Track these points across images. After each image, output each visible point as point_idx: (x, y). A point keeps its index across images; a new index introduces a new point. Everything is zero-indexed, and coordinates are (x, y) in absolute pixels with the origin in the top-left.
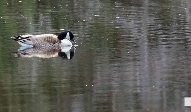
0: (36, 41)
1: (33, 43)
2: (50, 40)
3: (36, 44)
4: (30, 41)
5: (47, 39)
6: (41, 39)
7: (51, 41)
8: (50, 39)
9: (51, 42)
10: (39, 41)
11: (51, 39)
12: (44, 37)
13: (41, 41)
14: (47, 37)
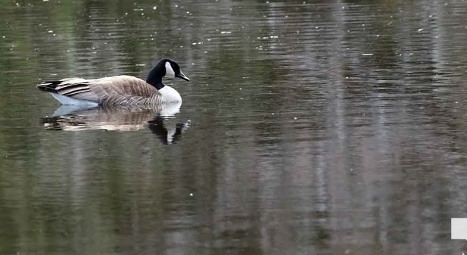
0: (104, 91)
1: (99, 96)
2: (137, 90)
3: (105, 99)
4: (90, 93)
5: (132, 87)
6: (117, 88)
7: (142, 92)
8: (139, 87)
9: (141, 94)
10: (113, 91)
11: (141, 88)
12: (124, 82)
13: (118, 93)
14: (131, 83)
